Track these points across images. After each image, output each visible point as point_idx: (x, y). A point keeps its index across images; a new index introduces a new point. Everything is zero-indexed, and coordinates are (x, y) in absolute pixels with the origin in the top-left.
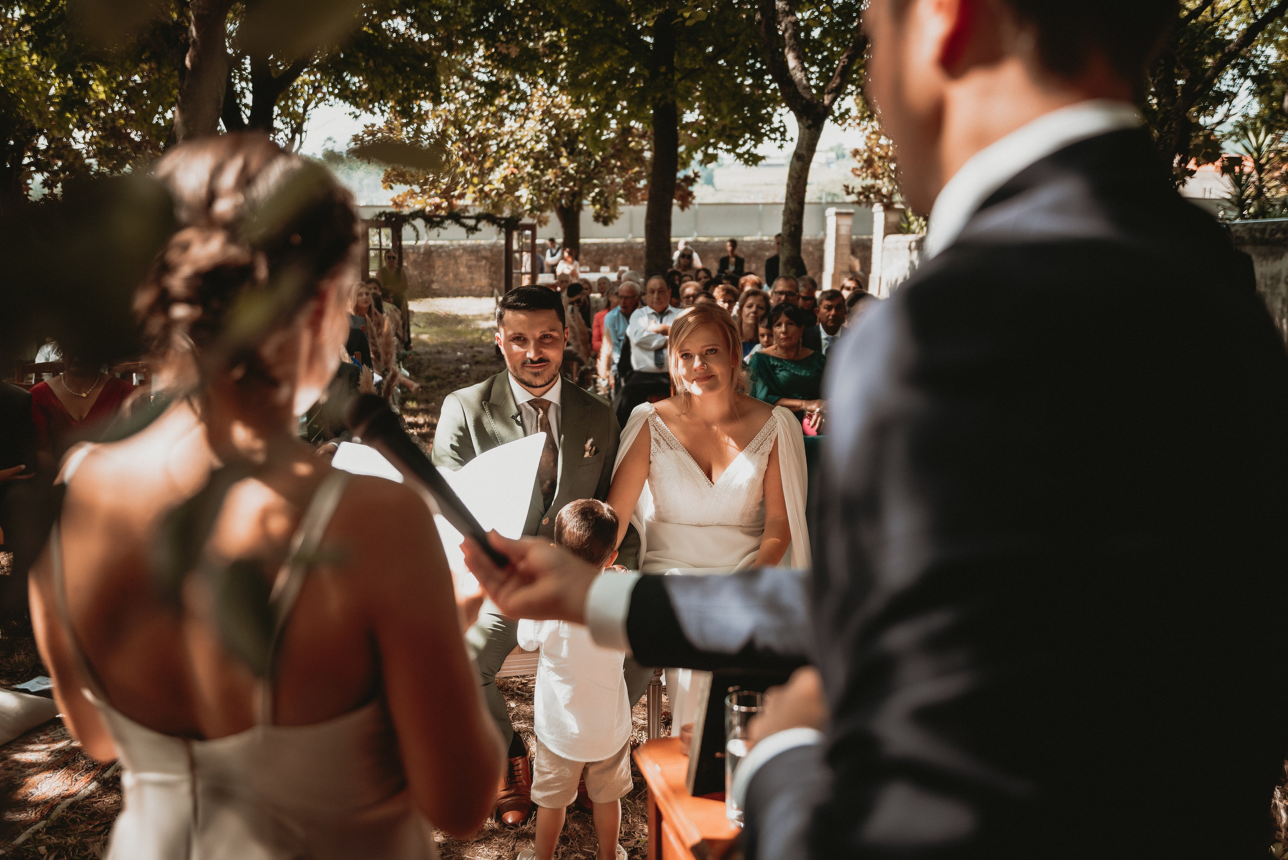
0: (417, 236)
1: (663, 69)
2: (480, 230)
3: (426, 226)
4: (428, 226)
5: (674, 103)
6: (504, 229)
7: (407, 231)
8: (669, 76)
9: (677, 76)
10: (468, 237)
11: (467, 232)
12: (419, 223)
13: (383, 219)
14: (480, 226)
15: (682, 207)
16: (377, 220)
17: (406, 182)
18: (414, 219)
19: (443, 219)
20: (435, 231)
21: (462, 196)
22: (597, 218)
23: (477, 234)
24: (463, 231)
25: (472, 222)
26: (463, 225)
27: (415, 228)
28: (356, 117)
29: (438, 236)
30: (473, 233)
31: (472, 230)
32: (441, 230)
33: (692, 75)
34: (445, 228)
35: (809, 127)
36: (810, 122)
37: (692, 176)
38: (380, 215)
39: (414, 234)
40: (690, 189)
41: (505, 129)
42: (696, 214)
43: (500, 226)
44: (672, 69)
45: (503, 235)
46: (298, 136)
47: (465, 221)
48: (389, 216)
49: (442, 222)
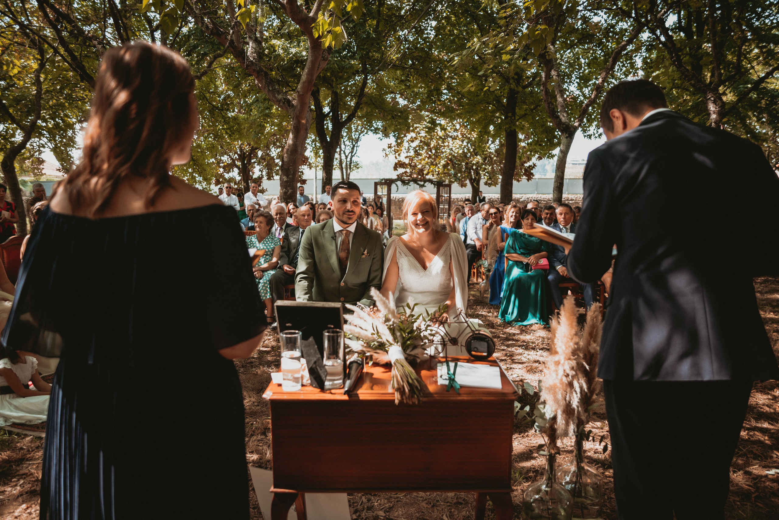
1: (510, 115)
3: (402, 186)
5: (515, 130)
6: (436, 186)
7: (393, 187)
8: (513, 118)
9: (517, 118)
12: (399, 183)
14: (425, 184)
15: (528, 180)
16: (380, 182)
17: (404, 168)
18: (396, 181)
19: (409, 181)
21: (427, 174)
22: (486, 184)
23: (424, 188)
24: (418, 186)
26: (418, 184)
27: (397, 185)
28: (381, 140)
29: (407, 189)
31: (423, 186)
32: (408, 186)
33: (523, 117)
35: (567, 138)
36: (567, 135)
37: (533, 165)
38: (382, 180)
39: (396, 188)
40: (532, 171)
41: (446, 144)
42: (537, 184)
43: (434, 184)
44: (514, 114)
45: (436, 189)
46: (355, 148)
47: (419, 182)
48: (386, 180)
49: (409, 183)
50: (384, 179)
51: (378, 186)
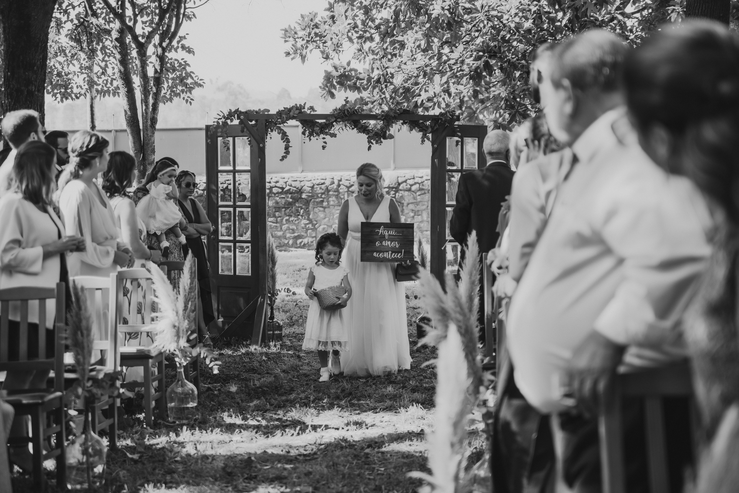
0: (287, 148)
2: (391, 137)
3: (304, 133)
4: (307, 133)
6: (430, 136)
7: (273, 141)
10: (369, 148)
11: (369, 142)
13: (236, 122)
14: (391, 129)
16: (225, 124)
18: (284, 122)
24: (364, 137)
25: (376, 125)
26: (364, 129)
27: (285, 136)
29: (324, 147)
30: (379, 142)
31: (379, 136)
32: (328, 137)
34: (334, 135)
38: (231, 115)
43: (423, 129)
45: (428, 144)
47: (369, 123)
48: (245, 116)
49: (329, 125)
50: (238, 113)
51: (220, 139)
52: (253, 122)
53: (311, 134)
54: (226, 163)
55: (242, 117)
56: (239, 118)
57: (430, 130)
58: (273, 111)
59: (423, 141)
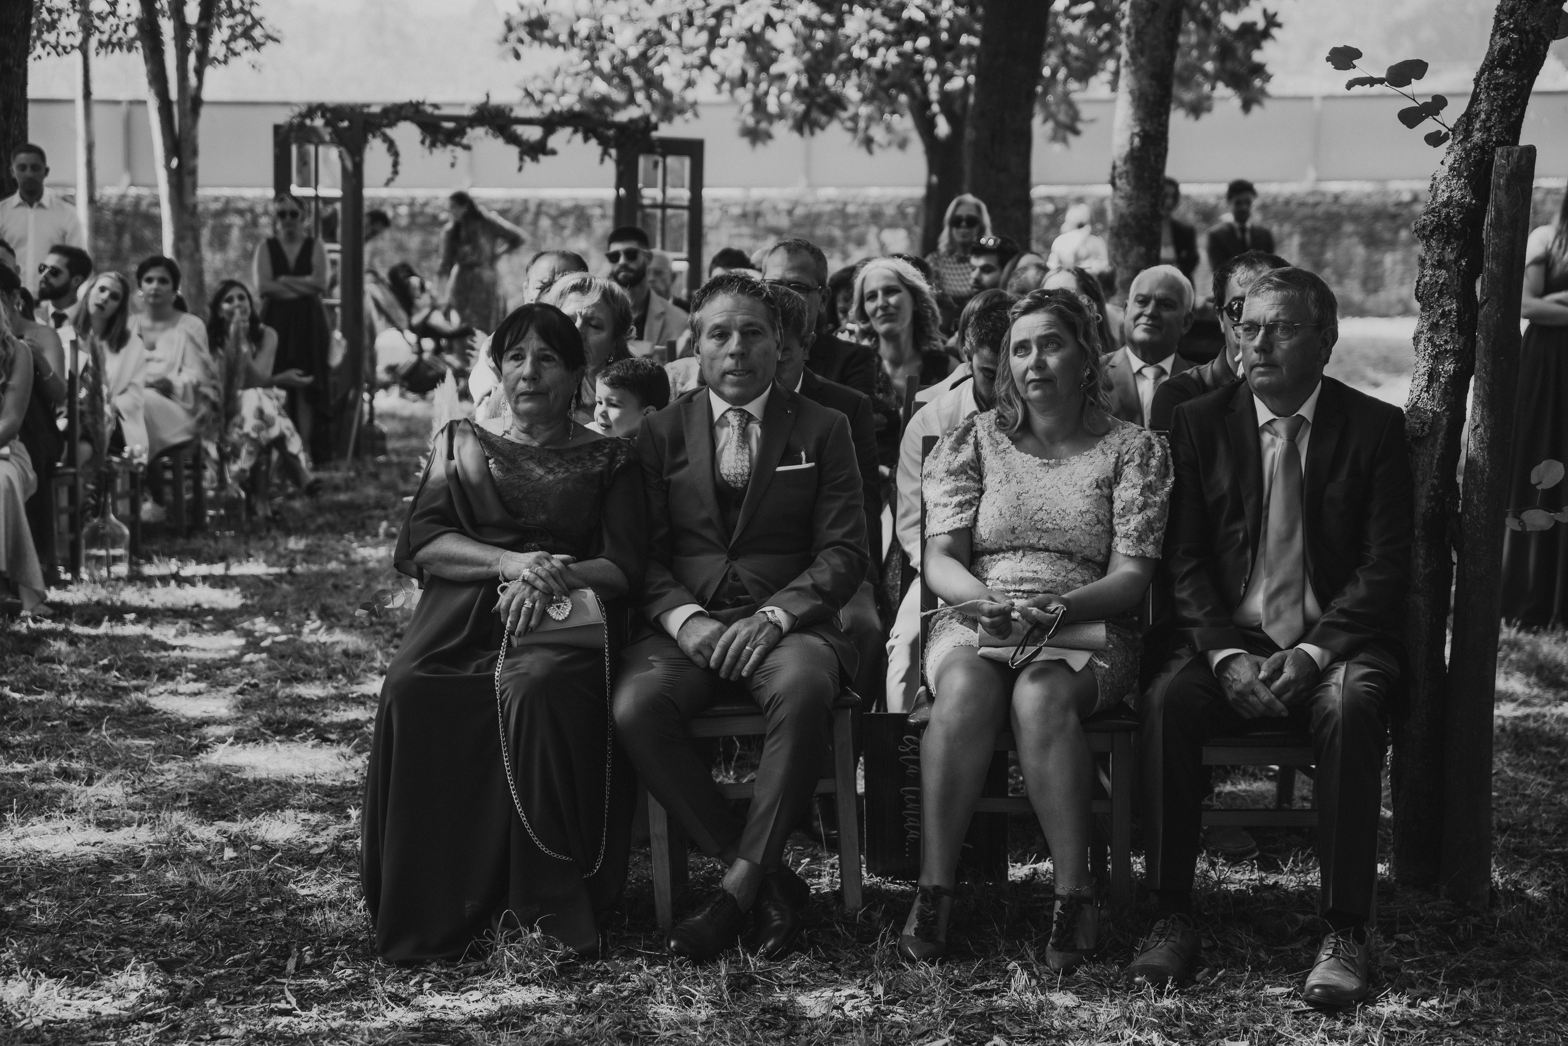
0: (395, 164)
2: (553, 152)
3: (423, 142)
4: (428, 142)
6: (613, 152)
7: (375, 153)
10: (520, 169)
11: (521, 159)
12: (406, 134)
13: (322, 120)
14: (553, 142)
16: (302, 125)
18: (392, 124)
19: (465, 126)
20: (443, 155)
23: (546, 161)
24: (514, 151)
25: (533, 133)
26: (513, 139)
27: (392, 147)
29: (453, 165)
30: (535, 159)
31: (535, 150)
32: (459, 151)
34: (467, 148)
37: (1261, 25)
38: (312, 110)
39: (389, 160)
43: (605, 143)
45: (610, 167)
47: (523, 131)
48: (334, 113)
49: (460, 132)
50: (321, 108)
51: (294, 149)
52: (346, 124)
53: (433, 145)
54: (304, 184)
55: (328, 115)
56: (323, 116)
57: (612, 143)
58: (376, 109)
59: (602, 160)
